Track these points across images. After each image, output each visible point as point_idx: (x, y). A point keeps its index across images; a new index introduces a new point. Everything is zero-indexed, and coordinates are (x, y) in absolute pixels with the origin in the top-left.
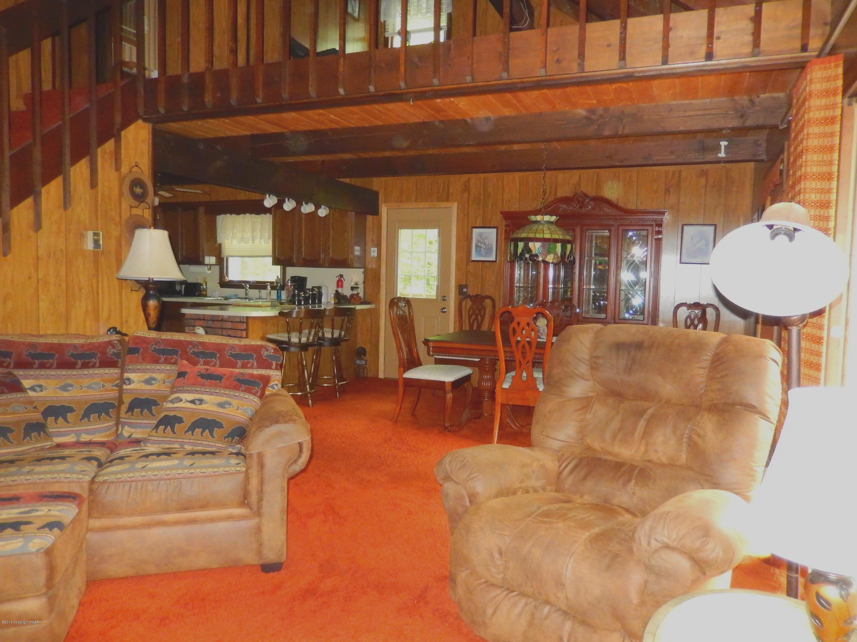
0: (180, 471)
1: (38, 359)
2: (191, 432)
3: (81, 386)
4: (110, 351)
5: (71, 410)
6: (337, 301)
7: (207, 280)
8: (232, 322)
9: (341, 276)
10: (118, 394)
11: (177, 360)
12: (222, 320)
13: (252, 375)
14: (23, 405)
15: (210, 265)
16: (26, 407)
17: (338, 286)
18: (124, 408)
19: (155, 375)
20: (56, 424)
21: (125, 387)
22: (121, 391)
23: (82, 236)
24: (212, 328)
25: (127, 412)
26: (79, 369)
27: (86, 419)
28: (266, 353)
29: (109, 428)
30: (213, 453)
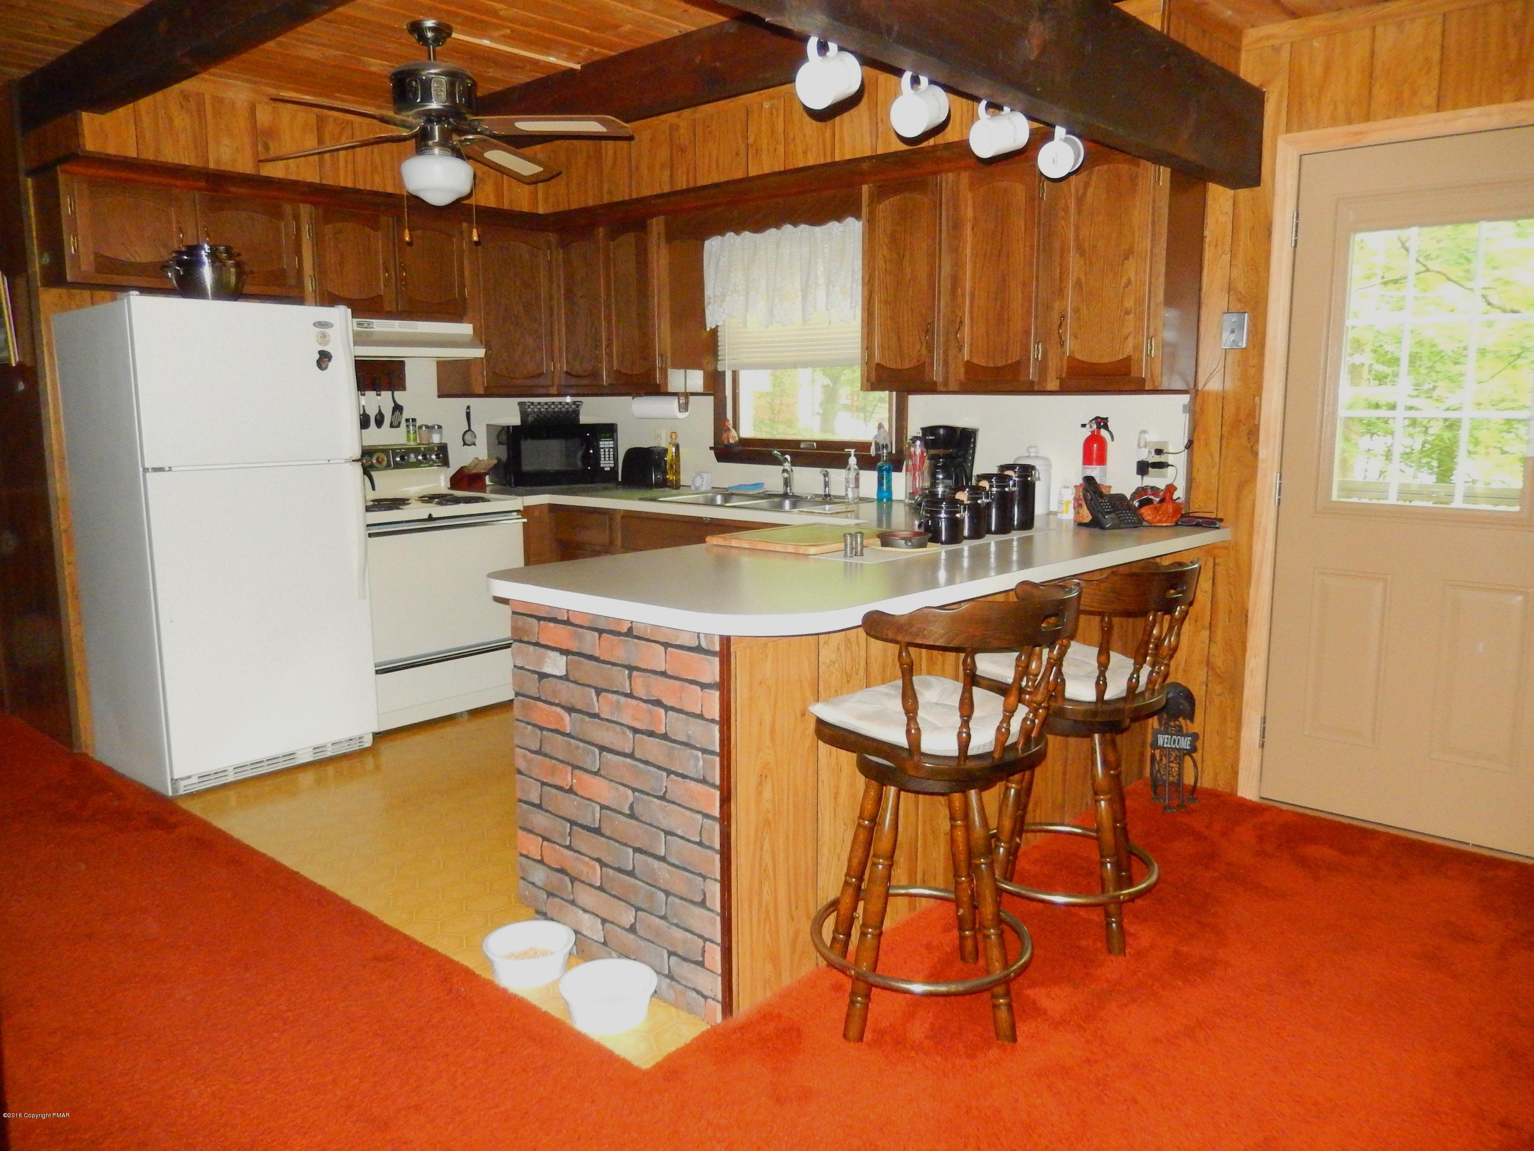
6: (1087, 517)
7: (679, 441)
8: (666, 645)
9: (1102, 423)
12: (630, 633)
15: (687, 395)
17: (1088, 459)
24: (596, 659)
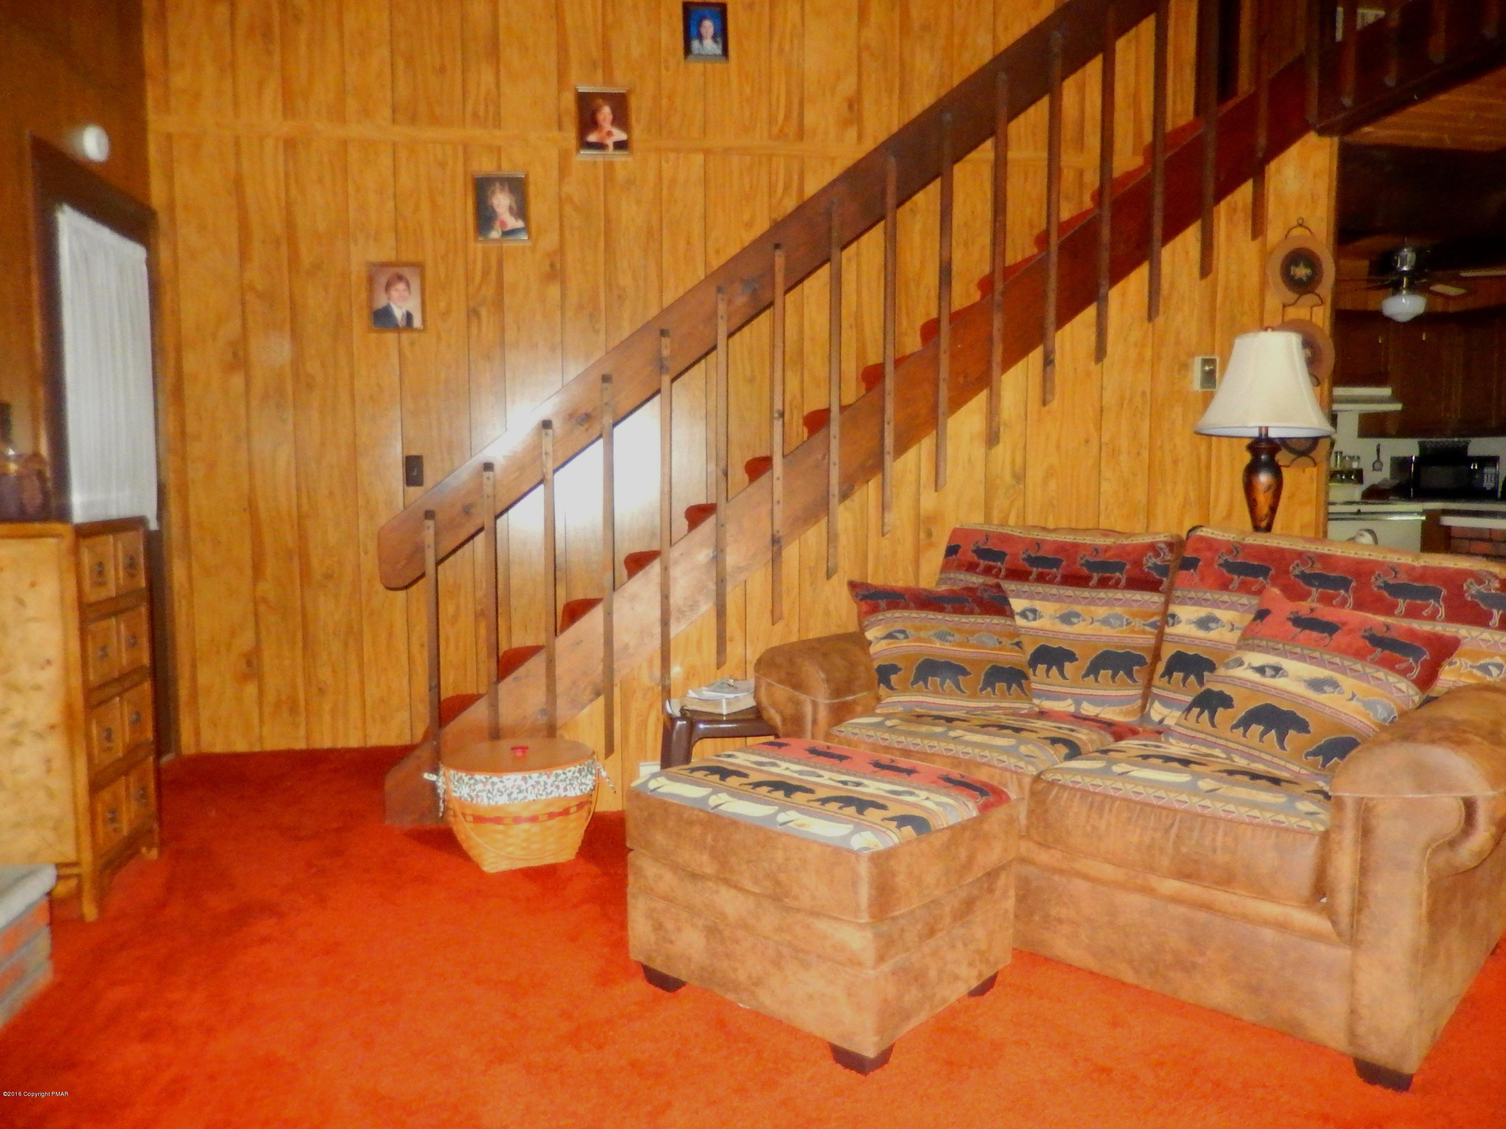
0: (1184, 797)
1: (1037, 567)
2: (1242, 729)
3: (1093, 619)
4: (1150, 561)
5: (1071, 656)
10: (1153, 642)
11: (1264, 587)
13: (1412, 633)
14: (996, 637)
16: (1000, 640)
18: (1161, 667)
19: (1218, 613)
20: (1048, 677)
21: (1168, 630)
22: (1160, 637)
23: (1185, 367)
25: (1163, 676)
26: (1092, 588)
27: (1092, 677)
28: (1475, 589)
29: (1129, 700)
30: (1276, 781)
